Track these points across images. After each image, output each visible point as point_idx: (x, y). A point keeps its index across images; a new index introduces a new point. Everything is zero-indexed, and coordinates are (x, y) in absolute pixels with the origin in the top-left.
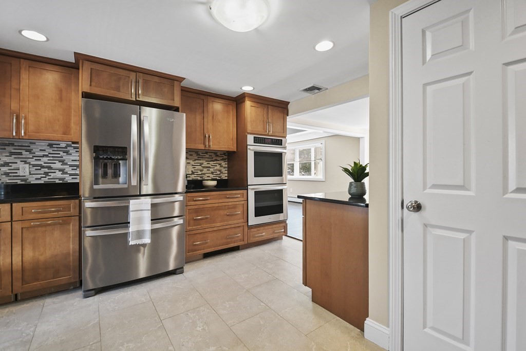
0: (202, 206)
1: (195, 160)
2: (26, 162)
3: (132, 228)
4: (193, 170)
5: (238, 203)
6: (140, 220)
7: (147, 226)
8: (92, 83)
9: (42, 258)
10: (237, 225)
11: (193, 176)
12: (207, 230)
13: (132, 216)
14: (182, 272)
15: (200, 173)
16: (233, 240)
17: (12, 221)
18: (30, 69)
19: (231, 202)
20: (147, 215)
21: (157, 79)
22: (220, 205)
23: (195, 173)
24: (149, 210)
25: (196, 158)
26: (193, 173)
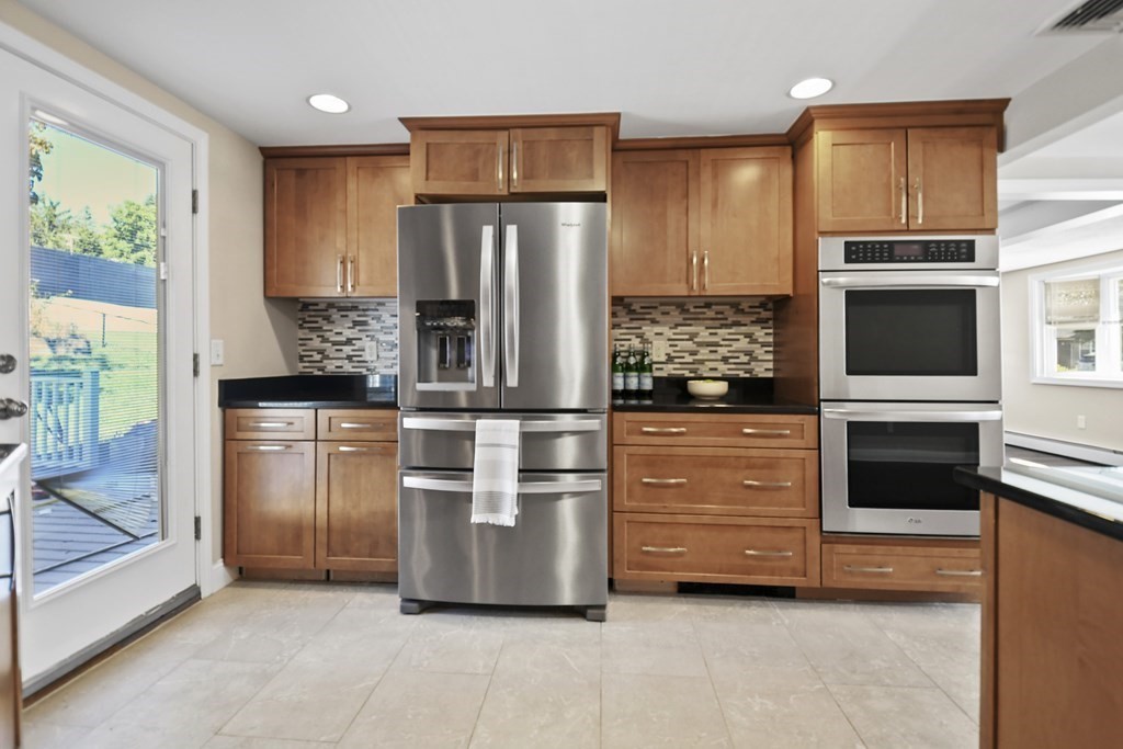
0: (663, 451)
1: (677, 325)
2: (372, 338)
3: (479, 485)
4: (670, 350)
5: (782, 453)
6: (494, 469)
7: (510, 486)
8: (431, 174)
9: (354, 514)
10: (777, 522)
11: (671, 366)
12: (681, 518)
13: (480, 457)
14: (601, 619)
15: (689, 359)
16: (768, 564)
17: (316, 440)
18: (361, 172)
19: (759, 450)
20: (511, 459)
21: (552, 134)
22: (721, 452)
23: (676, 360)
24: (514, 447)
25: (679, 319)
26: (670, 359)
